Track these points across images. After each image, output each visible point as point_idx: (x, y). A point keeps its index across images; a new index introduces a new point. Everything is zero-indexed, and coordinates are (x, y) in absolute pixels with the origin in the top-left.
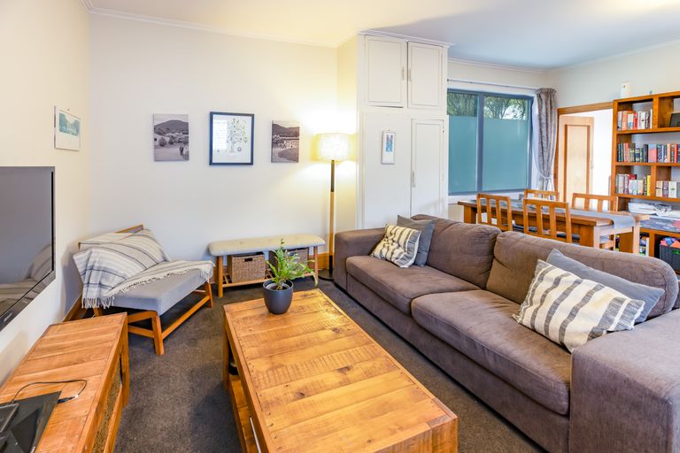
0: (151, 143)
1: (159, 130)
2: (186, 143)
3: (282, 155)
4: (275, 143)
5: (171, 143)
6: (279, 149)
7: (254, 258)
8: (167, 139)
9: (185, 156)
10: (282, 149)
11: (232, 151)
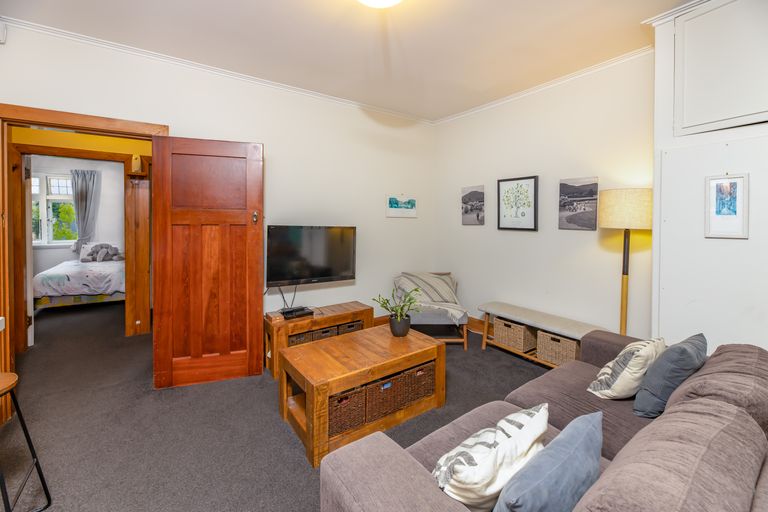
0: (460, 211)
1: (465, 200)
2: (481, 209)
3: (570, 220)
4: (563, 206)
5: (471, 210)
6: (568, 213)
7: (513, 325)
8: (469, 207)
9: (481, 222)
10: (571, 213)
11: (516, 216)
